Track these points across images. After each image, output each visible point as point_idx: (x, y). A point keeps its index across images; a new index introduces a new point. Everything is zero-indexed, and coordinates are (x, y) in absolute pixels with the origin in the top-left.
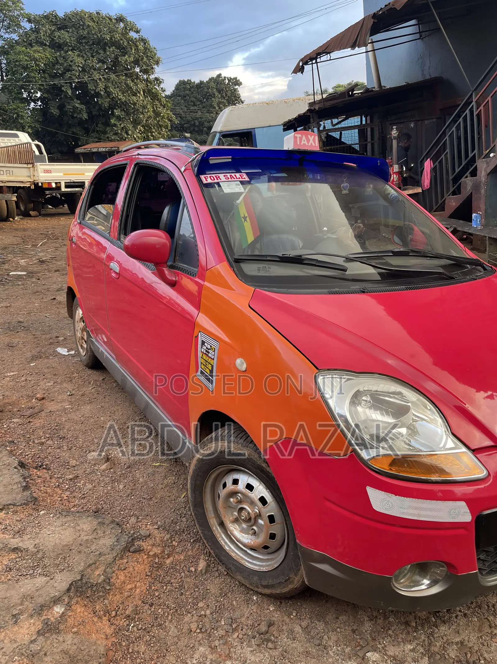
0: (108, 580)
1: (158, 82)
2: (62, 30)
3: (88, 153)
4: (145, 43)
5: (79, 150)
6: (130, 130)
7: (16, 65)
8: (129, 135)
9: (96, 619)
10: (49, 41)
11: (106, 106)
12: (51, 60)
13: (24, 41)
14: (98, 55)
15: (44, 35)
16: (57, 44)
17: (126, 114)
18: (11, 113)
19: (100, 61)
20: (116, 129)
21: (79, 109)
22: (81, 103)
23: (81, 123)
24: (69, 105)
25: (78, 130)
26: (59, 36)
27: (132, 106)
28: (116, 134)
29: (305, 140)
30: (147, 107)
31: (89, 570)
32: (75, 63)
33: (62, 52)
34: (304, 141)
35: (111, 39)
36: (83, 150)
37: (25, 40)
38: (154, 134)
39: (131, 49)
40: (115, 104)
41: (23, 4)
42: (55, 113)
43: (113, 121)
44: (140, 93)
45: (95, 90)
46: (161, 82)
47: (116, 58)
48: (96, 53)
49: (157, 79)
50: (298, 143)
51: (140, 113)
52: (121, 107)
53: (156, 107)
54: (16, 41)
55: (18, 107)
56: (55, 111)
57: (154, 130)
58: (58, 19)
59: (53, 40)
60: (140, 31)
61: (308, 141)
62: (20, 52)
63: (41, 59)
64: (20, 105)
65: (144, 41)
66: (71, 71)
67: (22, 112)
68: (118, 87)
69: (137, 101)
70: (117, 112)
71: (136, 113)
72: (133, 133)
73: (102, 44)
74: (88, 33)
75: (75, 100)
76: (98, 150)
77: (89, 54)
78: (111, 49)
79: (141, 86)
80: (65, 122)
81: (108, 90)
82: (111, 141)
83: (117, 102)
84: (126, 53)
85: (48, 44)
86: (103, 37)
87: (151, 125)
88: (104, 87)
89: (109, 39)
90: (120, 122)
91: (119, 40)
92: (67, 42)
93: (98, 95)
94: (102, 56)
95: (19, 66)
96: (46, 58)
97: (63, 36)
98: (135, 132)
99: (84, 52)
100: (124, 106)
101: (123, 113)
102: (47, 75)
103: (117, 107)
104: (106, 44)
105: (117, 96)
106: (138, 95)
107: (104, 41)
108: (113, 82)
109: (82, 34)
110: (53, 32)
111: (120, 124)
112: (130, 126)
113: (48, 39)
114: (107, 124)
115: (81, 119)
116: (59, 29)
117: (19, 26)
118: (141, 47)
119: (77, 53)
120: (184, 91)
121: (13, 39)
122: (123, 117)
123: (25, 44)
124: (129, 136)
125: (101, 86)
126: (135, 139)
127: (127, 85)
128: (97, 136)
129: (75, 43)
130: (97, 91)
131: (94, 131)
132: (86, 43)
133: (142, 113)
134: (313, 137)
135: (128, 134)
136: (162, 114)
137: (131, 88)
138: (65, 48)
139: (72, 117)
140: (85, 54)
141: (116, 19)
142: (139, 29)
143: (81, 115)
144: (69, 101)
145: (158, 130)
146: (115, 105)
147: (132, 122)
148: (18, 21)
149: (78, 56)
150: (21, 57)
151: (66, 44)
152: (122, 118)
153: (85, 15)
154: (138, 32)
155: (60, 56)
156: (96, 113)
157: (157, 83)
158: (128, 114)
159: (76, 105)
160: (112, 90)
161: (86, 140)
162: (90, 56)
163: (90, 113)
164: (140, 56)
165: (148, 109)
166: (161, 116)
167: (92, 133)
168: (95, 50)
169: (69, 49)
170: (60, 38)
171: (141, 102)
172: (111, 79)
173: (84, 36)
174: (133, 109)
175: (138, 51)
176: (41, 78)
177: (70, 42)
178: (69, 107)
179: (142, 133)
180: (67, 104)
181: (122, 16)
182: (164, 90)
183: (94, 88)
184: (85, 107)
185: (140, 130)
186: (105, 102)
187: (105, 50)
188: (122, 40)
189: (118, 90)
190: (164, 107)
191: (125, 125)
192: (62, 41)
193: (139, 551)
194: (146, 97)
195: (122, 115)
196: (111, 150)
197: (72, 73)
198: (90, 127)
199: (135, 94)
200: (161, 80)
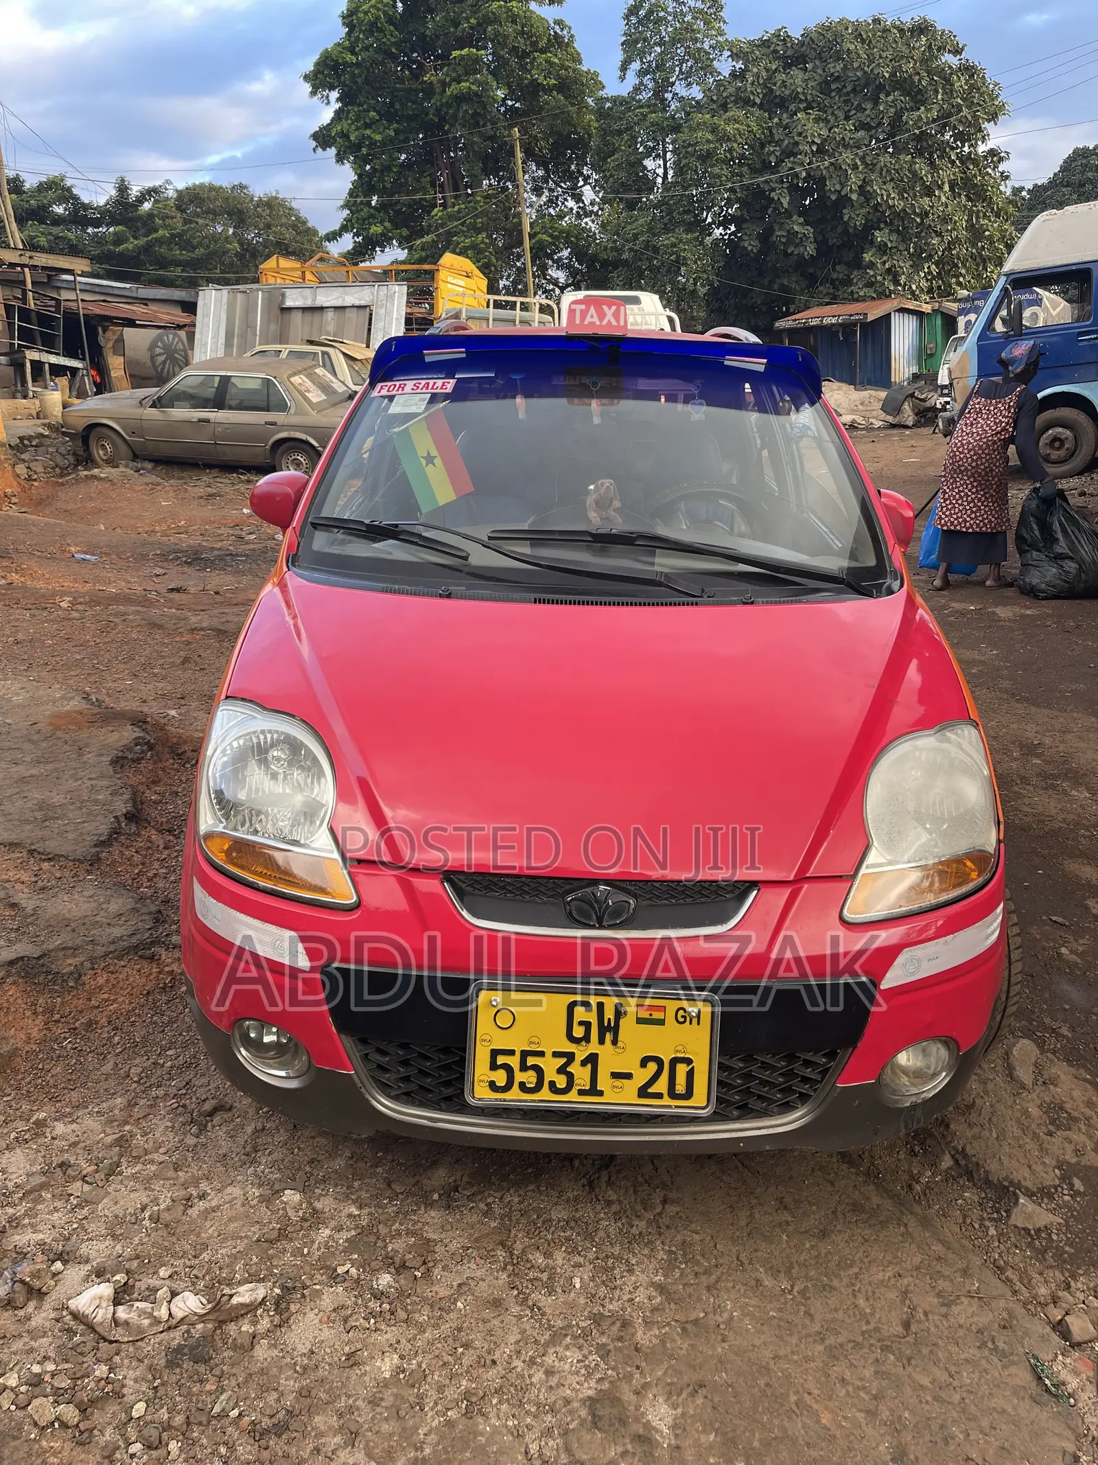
0: (78, 975)
1: (995, 159)
2: (794, 68)
3: (801, 328)
4: (972, 76)
5: (783, 324)
6: (904, 273)
7: (687, 152)
8: (900, 285)
10: (761, 96)
11: (858, 223)
12: (758, 136)
13: (712, 100)
14: (859, 115)
15: (753, 84)
16: (777, 101)
17: (900, 239)
18: (665, 253)
19: (862, 126)
20: (872, 273)
21: (800, 236)
22: (807, 223)
23: (802, 265)
24: (780, 229)
25: (792, 282)
26: (784, 82)
27: (918, 220)
28: (870, 285)
29: (595, 315)
30: (951, 219)
31: (61, 954)
32: (806, 137)
33: (785, 115)
34: (592, 317)
35: (893, 74)
36: (790, 323)
37: (715, 98)
38: (961, 279)
39: (936, 92)
40: (879, 217)
41: (724, 22)
42: (750, 248)
43: (867, 257)
44: (940, 188)
45: (839, 192)
46: (1001, 160)
47: (898, 116)
48: (855, 109)
49: (992, 152)
50: (578, 321)
51: (933, 235)
52: (891, 223)
53: (978, 217)
54: (697, 102)
55: (681, 241)
56: (752, 243)
57: (963, 271)
58: (789, 45)
59: (771, 90)
60: (962, 49)
61: (602, 315)
62: (699, 124)
63: (738, 137)
64: (685, 236)
65: (969, 70)
66: (795, 155)
67: (685, 250)
68: (892, 180)
69: (932, 207)
70: (879, 236)
71: (923, 234)
72: (910, 277)
73: (873, 88)
74: (845, 68)
75: (795, 217)
76: (822, 321)
77: (841, 115)
78: (891, 98)
79: (947, 174)
80: (770, 265)
81: (869, 188)
82: (857, 300)
83: (883, 213)
84: (923, 103)
85: (758, 101)
86: (876, 72)
87: (959, 258)
88: (860, 183)
89: (887, 75)
90: (885, 258)
91: (910, 76)
92: (798, 93)
93: (844, 201)
94: (868, 116)
95: (693, 155)
96: (749, 132)
97: (792, 81)
98: (916, 277)
99: (829, 112)
100: (899, 222)
101: (894, 237)
102: (745, 169)
103: (882, 225)
104: (880, 88)
105: (887, 201)
106: (937, 193)
107: (877, 82)
108: (882, 170)
109: (832, 70)
110: (772, 73)
111: (884, 263)
112: (905, 266)
113: (759, 91)
114: (857, 264)
115: (801, 256)
116: (787, 66)
117: (708, 68)
118: (960, 83)
119: (814, 113)
120: (1083, 173)
121: (693, 99)
122: (894, 245)
123: (714, 106)
124: (900, 288)
125: (854, 180)
126: (913, 293)
127: (914, 173)
128: (831, 291)
129: (814, 92)
130: (843, 193)
131: (826, 280)
132: (839, 90)
133: (939, 234)
134: (614, 308)
135: (897, 283)
136: (987, 233)
137: (922, 178)
138: (792, 107)
139: (786, 254)
140: (833, 114)
141: (912, 30)
142: (960, 46)
143: (802, 249)
144: (782, 221)
145: (977, 270)
146: (879, 221)
147: (911, 255)
148: (708, 59)
149: (817, 120)
150: (700, 134)
151: (795, 97)
152: (891, 249)
153: (847, 29)
154: (957, 51)
155: (778, 125)
156: (835, 240)
157: (992, 161)
158: (905, 237)
159: (795, 227)
160: (875, 188)
161: (807, 301)
162: (842, 118)
163: (821, 244)
164: (953, 106)
165: (956, 222)
166: (986, 238)
167: (821, 285)
168: (856, 103)
169: (799, 108)
170: (785, 86)
171: (941, 209)
172: (878, 167)
173: (836, 74)
174: (919, 225)
175: (952, 94)
176: (733, 176)
177: (803, 93)
178: (779, 233)
179: (934, 278)
180: (776, 227)
181: (925, 21)
182: (1007, 177)
183: (838, 187)
184: (812, 230)
185: (930, 273)
186: (858, 216)
187: (876, 102)
188: (919, 74)
189: (890, 186)
190: (998, 216)
191: (895, 262)
192: (787, 92)
193: (152, 958)
194: (955, 195)
195: (891, 242)
196: (848, 321)
197: (796, 160)
198: (819, 273)
199: (929, 192)
200: (1002, 155)
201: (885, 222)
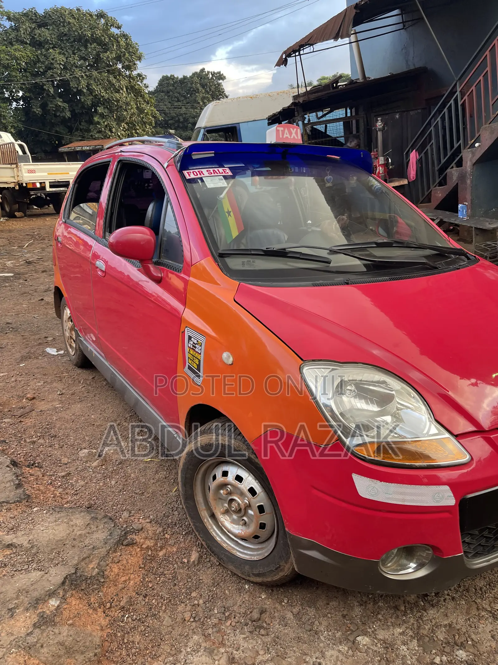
0: (102, 573)
2: (43, 28)
3: (72, 152)
4: (127, 39)
5: (63, 149)
6: (114, 127)
8: (113, 133)
9: (91, 611)
10: (29, 40)
11: (89, 103)
12: (32, 59)
13: (4, 39)
14: (79, 53)
15: (24, 33)
16: (38, 43)
17: (109, 112)
19: (81, 58)
20: (99, 126)
21: (62, 107)
22: (64, 102)
23: (64, 121)
24: (51, 104)
25: (61, 129)
26: (40, 34)
27: (116, 103)
28: (100, 132)
30: (130, 104)
31: (83, 563)
32: (56, 61)
33: (43, 50)
34: (287, 134)
35: (92, 35)
36: (66, 149)
37: (5, 39)
38: (138, 131)
39: (113, 45)
40: (98, 101)
42: (37, 112)
43: (96, 119)
44: (122, 89)
45: (77, 88)
46: (143, 78)
47: (98, 55)
48: (77, 50)
49: (139, 75)
50: (281, 137)
51: (123, 110)
52: (104, 104)
53: (140, 104)
56: (38, 109)
57: (138, 128)
58: (38, 17)
59: (33, 38)
60: (121, 26)
61: (290, 134)
62: (0, 51)
63: (22, 58)
65: (125, 36)
66: (53, 69)
67: (4, 111)
68: (100, 84)
69: (120, 98)
70: (100, 110)
71: (119, 110)
72: (117, 130)
73: (83, 41)
74: (69, 30)
75: (58, 99)
76: (82, 148)
78: (93, 46)
79: (124, 83)
80: (48, 121)
81: (91, 87)
82: (95, 139)
83: (99, 99)
84: (108, 50)
85: (28, 42)
86: (84, 33)
87: (135, 122)
88: (86, 84)
89: (90, 35)
90: (104, 120)
91: (100, 37)
92: (48, 40)
93: (80, 92)
94: (84, 53)
96: (27, 56)
97: (43, 34)
98: (119, 129)
99: (65, 50)
100: (107, 103)
101: (106, 110)
102: (28, 74)
103: (100, 105)
104: (87, 41)
105: (100, 94)
106: (121, 91)
107: (86, 38)
108: (95, 79)
109: (63, 31)
110: (33, 30)
111: (104, 122)
112: (114, 124)
113: (28, 37)
114: (91, 122)
115: (64, 117)
116: (40, 27)
118: (122, 42)
119: (58, 50)
120: (168, 86)
122: (107, 114)
123: (6, 43)
124: (113, 134)
125: (83, 83)
126: (119, 136)
127: (109, 82)
128: (81, 134)
129: (56, 40)
130: (79, 89)
131: (77, 130)
132: (67, 40)
133: (126, 110)
134: (295, 130)
135: (112, 132)
136: (146, 111)
137: (114, 84)
138: (46, 46)
139: (55, 116)
140: (67, 51)
141: (97, 16)
142: (120, 25)
143: (64, 114)
144: (51, 100)
145: (143, 127)
146: (98, 103)
147: (115, 120)
149: (60, 53)
150: (2, 56)
151: (47, 42)
152: (106, 116)
153: (65, 12)
154: (119, 27)
155: (41, 54)
156: (79, 111)
157: (140, 79)
158: (111, 111)
159: (59, 103)
160: (94, 87)
161: (70, 139)
162: (71, 53)
163: (72, 112)
164: (122, 52)
165: (132, 105)
166: (145, 113)
167: (75, 131)
168: (77, 47)
169: (50, 47)
170: (41, 36)
171: (124, 99)
172: (93, 77)
173: (65, 33)
174: (116, 106)
175: (120, 47)
176: (22, 77)
177: (51, 40)
178: (51, 106)
179: (126, 130)
180: (49, 103)
181: (103, 12)
182: (147, 87)
183: (76, 86)
184: (67, 105)
185: (124, 128)
186: (88, 99)
187: (86, 47)
188: (103, 36)
189: (100, 87)
190: (148, 104)
191: (109, 122)
192: (42, 39)
193: (132, 544)
194: (129, 93)
195: (105, 112)
196: (95, 149)
197: (53, 71)
198: (73, 125)
199: (118, 91)
200: (143, 76)
201: (101, 103)
